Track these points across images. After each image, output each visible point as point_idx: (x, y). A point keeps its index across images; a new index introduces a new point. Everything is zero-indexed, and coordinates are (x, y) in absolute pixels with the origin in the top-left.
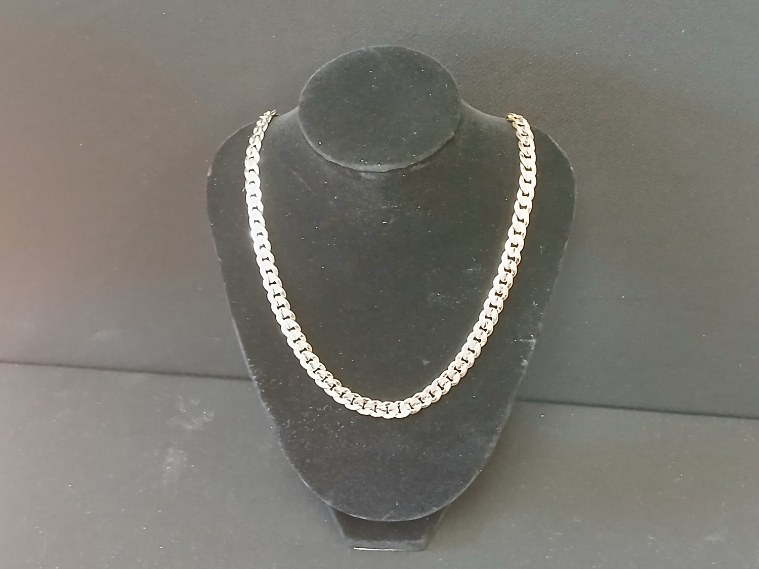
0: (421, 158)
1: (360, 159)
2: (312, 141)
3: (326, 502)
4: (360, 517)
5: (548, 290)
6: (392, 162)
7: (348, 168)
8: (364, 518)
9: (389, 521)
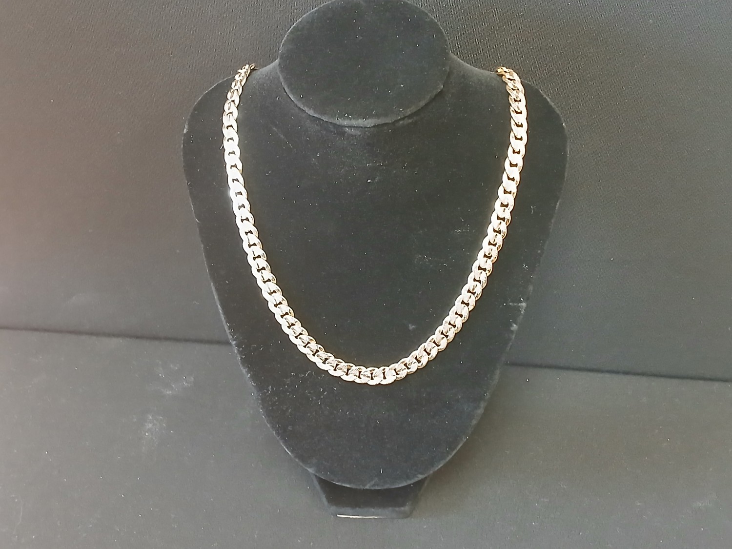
0: (409, 112)
1: (344, 113)
2: (293, 94)
3: (308, 469)
4: (343, 485)
5: (539, 252)
6: (377, 116)
7: (331, 123)
8: (348, 486)
9: (373, 488)
